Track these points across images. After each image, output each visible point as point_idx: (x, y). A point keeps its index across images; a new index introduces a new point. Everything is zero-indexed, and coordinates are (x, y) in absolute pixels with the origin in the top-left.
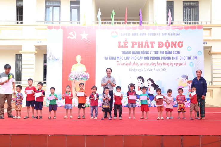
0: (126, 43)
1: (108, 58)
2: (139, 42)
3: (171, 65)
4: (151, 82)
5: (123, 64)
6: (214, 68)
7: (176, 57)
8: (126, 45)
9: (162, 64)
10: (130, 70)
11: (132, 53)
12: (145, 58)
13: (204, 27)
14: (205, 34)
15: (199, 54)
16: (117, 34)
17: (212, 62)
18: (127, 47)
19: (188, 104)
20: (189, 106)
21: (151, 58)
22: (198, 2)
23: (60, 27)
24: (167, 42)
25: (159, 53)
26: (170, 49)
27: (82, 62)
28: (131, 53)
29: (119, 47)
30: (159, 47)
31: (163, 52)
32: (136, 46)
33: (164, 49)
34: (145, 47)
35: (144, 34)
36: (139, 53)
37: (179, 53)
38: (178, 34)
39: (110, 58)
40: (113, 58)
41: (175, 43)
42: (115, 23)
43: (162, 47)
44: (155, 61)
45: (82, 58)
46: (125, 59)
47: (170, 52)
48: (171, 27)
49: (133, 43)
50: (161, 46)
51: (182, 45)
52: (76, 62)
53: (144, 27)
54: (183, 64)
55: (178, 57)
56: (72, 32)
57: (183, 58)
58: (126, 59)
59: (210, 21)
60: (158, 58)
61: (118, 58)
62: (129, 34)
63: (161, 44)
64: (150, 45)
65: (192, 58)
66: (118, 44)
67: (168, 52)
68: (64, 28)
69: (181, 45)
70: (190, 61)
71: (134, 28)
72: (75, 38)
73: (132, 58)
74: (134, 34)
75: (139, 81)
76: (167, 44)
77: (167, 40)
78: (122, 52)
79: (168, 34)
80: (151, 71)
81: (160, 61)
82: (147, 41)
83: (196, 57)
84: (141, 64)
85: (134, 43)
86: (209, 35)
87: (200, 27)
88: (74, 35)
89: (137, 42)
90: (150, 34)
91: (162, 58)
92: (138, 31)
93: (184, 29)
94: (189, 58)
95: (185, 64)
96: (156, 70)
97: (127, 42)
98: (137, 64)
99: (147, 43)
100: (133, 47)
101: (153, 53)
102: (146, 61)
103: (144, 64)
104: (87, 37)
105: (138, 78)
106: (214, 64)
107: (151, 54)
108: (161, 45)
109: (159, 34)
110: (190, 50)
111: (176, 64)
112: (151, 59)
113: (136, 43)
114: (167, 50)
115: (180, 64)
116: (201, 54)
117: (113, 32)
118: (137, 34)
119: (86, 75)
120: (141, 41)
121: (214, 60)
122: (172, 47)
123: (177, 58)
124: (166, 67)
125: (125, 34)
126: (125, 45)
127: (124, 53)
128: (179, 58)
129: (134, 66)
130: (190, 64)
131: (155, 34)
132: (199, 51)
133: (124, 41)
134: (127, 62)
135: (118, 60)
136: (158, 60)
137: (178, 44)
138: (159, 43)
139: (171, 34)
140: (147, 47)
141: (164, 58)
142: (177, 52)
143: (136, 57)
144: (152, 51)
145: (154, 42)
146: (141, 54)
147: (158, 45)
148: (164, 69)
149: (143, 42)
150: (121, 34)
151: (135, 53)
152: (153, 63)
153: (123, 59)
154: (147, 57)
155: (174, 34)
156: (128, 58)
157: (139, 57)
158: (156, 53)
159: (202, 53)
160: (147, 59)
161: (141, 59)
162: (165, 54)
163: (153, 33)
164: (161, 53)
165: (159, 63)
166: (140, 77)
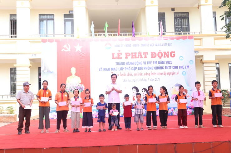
0: (119, 54)
1: (103, 69)
2: (132, 53)
3: (164, 74)
4: (145, 92)
5: (118, 75)
6: (206, 76)
7: (169, 67)
8: (120, 56)
9: (155, 74)
10: (124, 81)
11: (126, 63)
12: (138, 68)
13: (194, 37)
14: (196, 44)
15: (191, 63)
16: (111, 45)
17: (204, 71)
18: (121, 58)
21: (144, 68)
22: (188, 13)
23: (54, 40)
24: (160, 52)
25: (152, 63)
26: (163, 59)
27: (76, 74)
29: (113, 58)
30: (152, 57)
31: (156, 63)
32: (130, 57)
33: (157, 59)
34: (138, 58)
35: (137, 45)
36: (133, 63)
37: (171, 62)
38: (170, 45)
39: (104, 69)
40: (108, 69)
41: (167, 53)
42: (109, 35)
43: (155, 57)
44: (149, 71)
45: (76, 70)
46: (119, 70)
47: (163, 62)
48: (163, 38)
49: (126, 54)
50: (154, 56)
51: (174, 55)
52: (71, 75)
53: (137, 38)
54: (176, 73)
55: (171, 67)
56: (66, 45)
57: (176, 67)
58: (120, 69)
59: (200, 31)
60: (151, 68)
61: (112, 69)
62: (122, 46)
63: (154, 54)
64: (143, 56)
65: (184, 67)
66: (112, 55)
67: (161, 62)
68: (58, 41)
69: (173, 55)
70: (182, 70)
71: (127, 40)
72: (70, 50)
73: (125, 68)
74: (127, 46)
75: (134, 91)
76: (160, 54)
78: (116, 63)
79: (160, 45)
80: (145, 81)
81: (154, 71)
82: (140, 52)
83: (189, 66)
84: (135, 75)
85: (128, 54)
86: (200, 45)
87: (191, 38)
88: (69, 48)
89: (131, 53)
90: (143, 45)
91: (156, 68)
92: (131, 42)
93: (175, 40)
94: (182, 67)
95: (178, 73)
96: (149, 80)
97: (121, 54)
98: (131, 75)
99: (140, 53)
101: (146, 63)
102: (140, 71)
103: (138, 74)
104: (81, 49)
105: (133, 88)
106: (206, 72)
107: (144, 64)
109: (152, 45)
110: (182, 60)
111: (169, 74)
112: (145, 69)
113: (129, 54)
114: (160, 60)
115: (173, 74)
117: (106, 44)
118: (130, 46)
119: (81, 86)
120: (134, 52)
121: (205, 69)
123: (170, 67)
124: (160, 76)
125: (118, 46)
126: (119, 56)
127: (117, 64)
128: (172, 67)
129: (128, 76)
130: (183, 73)
131: (148, 45)
132: (191, 60)
133: (118, 52)
134: (121, 73)
135: (113, 71)
136: (151, 70)
137: (170, 54)
138: (152, 53)
139: (163, 45)
140: (141, 58)
141: (158, 68)
142: (169, 62)
143: (130, 68)
144: (145, 61)
145: (147, 52)
146: (135, 64)
147: (151, 55)
148: (158, 79)
149: (136, 53)
150: (115, 46)
151: (129, 64)
152: (146, 73)
153: (117, 70)
154: (141, 67)
155: (166, 44)
156: (122, 69)
157: (133, 68)
158: (149, 63)
159: (194, 62)
160: (141, 69)
161: (135, 70)
162: (159, 64)
163: (146, 44)
164: (154, 63)
165: (153, 73)
166: (135, 87)
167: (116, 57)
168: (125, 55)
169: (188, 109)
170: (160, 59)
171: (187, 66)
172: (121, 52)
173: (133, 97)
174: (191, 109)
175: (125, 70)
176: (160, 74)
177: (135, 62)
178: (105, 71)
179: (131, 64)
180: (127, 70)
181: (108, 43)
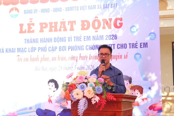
0: (30, 25)
1: (5, 51)
2: (51, 23)
5: (27, 60)
7: (111, 45)
8: (31, 28)
9: (87, 57)
10: (36, 69)
11: (41, 40)
12: (59, 49)
15: (152, 38)
16: (18, 11)
18: (33, 31)
24: (96, 20)
25: (82, 39)
28: (39, 40)
29: (21, 32)
30: (83, 29)
31: (88, 38)
32: (46, 30)
33: (91, 32)
34: (60, 30)
35: (59, 10)
36: (51, 40)
37: (115, 37)
39: (7, 51)
41: (109, 22)
43: (88, 28)
46: (29, 52)
47: (102, 37)
49: (41, 24)
50: (86, 27)
51: (121, 24)
54: (123, 57)
55: (114, 45)
57: (123, 46)
58: (30, 50)
60: (80, 48)
61: (19, 50)
62: (36, 11)
63: (86, 23)
64: (68, 27)
65: (139, 45)
66: (19, 27)
67: (97, 36)
69: (120, 23)
70: (135, 50)
71: (44, 1)
73: (39, 48)
74: (43, 11)
75: (51, 87)
76: (96, 23)
77: (96, 17)
78: (25, 39)
79: (97, 7)
81: (85, 53)
82: (64, 21)
83: (147, 43)
84: (54, 59)
85: (44, 25)
89: (48, 24)
90: (69, 9)
91: (88, 48)
92: (50, 5)
94: (134, 46)
95: (126, 57)
96: (77, 68)
97: (33, 24)
98: (47, 59)
99: (63, 23)
101: (73, 39)
102: (62, 54)
103: (59, 58)
105: (49, 82)
107: (69, 41)
108: (85, 25)
109: (83, 8)
113: (46, 24)
114: (95, 34)
115: (117, 57)
116: (155, 37)
117: (12, 9)
118: (47, 11)
120: (53, 21)
122: (104, 28)
125: (30, 12)
126: (29, 28)
127: (27, 41)
128: (116, 46)
129: (42, 62)
130: (135, 57)
131: (77, 8)
132: (152, 33)
133: (29, 23)
134: (32, 57)
135: (19, 54)
136: (81, 52)
137: (114, 23)
138: (83, 22)
139: (102, 7)
140: (64, 30)
142: (112, 36)
143: (45, 48)
144: (71, 37)
145: (75, 21)
146: (54, 42)
147: (82, 25)
148: (91, 66)
149: (57, 22)
150: (24, 12)
151: (45, 41)
152: (72, 56)
153: (26, 51)
154: (64, 47)
155: (108, 5)
156: (34, 50)
157: (51, 48)
158: (78, 40)
159: (157, 36)
160: (63, 50)
161: (54, 51)
162: (93, 40)
163: (74, 7)
164: (85, 39)
165: (83, 57)
166: (52, 81)
168: (40, 26)
170: (96, 31)
171: (144, 43)
173: (48, 97)
175: (38, 51)
176: (95, 58)
177: (54, 38)
178: (8, 52)
179: (48, 42)
180: (41, 51)
181: (14, 8)
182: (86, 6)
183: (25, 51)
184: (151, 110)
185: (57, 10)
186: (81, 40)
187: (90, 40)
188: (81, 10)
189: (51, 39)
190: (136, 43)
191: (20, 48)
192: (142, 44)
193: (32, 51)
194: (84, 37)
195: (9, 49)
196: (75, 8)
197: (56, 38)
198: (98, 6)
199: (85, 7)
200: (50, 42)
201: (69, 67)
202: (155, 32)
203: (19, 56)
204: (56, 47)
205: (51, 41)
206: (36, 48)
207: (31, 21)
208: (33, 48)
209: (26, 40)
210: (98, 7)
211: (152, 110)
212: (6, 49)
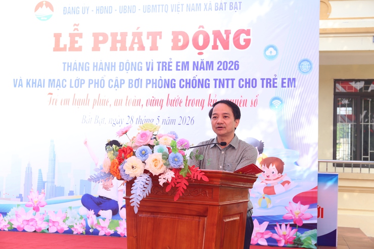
0: (75, 36)
1: (24, 83)
2: (114, 35)
3: (209, 104)
5: (66, 102)
7: (228, 80)
8: (77, 42)
9: (181, 102)
10: (84, 120)
11: (94, 66)
12: (129, 83)
15: (304, 70)
16: (52, 9)
18: (80, 49)
19: (259, 236)
20: (265, 243)
21: (149, 81)
24: (201, 32)
25: (174, 67)
26: (209, 54)
28: (91, 67)
29: (57, 48)
30: (175, 47)
31: (185, 66)
32: (105, 47)
34: (132, 49)
35: (132, 10)
36: (115, 66)
37: (236, 65)
38: (235, 6)
39: (28, 83)
40: (39, 84)
41: (225, 36)
43: (184, 46)
44: (161, 93)
46: (71, 87)
47: (210, 65)
49: (96, 36)
50: (180, 44)
51: (248, 42)
54: (249, 103)
55: (233, 80)
57: (250, 83)
58: (73, 85)
60: (169, 84)
61: (52, 83)
62: (85, 10)
63: (180, 37)
64: (147, 43)
65: (279, 83)
67: (202, 62)
69: (245, 40)
70: (271, 92)
73: (91, 82)
74: (100, 10)
76: (201, 38)
77: (200, 27)
78: (64, 63)
79: (203, 7)
81: (177, 93)
82: (139, 31)
84: (118, 103)
85: (101, 38)
89: (109, 35)
90: (148, 9)
91: (183, 83)
94: (269, 83)
95: (254, 104)
96: (161, 121)
97: (80, 35)
98: (105, 102)
99: (137, 35)
100: (96, 48)
101: (156, 66)
103: (128, 102)
105: (107, 145)
107: (148, 69)
108: (180, 41)
109: (176, 8)
110: (272, 58)
112: (150, 86)
113: (105, 36)
114: (198, 59)
116: (311, 69)
117: (40, 5)
118: (108, 10)
120: (119, 31)
123: (230, 82)
124: (194, 111)
125: (74, 11)
126: (73, 42)
127: (68, 66)
128: (236, 83)
129: (96, 106)
130: (271, 104)
131: (165, 8)
132: (304, 60)
133: (72, 32)
134: (77, 97)
135: (52, 90)
136: (170, 90)
137: (234, 38)
138: (175, 34)
139: (213, 8)
140: (139, 49)
141: (189, 84)
142: (229, 63)
143: (102, 81)
144: (151, 61)
145: (161, 32)
146: (120, 70)
147: (173, 41)
148: (188, 119)
149: (127, 33)
150: (64, 10)
151: (102, 69)
152: (153, 99)
153: (66, 85)
154: (138, 80)
155: (224, 5)
156: (81, 84)
157: (112, 81)
158: (164, 68)
159: (313, 66)
160: (137, 86)
161: (118, 87)
162: (194, 70)
163: (159, 5)
164: (179, 68)
165: (174, 100)
166: (114, 143)
167: (65, 46)
168: (93, 38)
169: (283, 226)
170: (200, 54)
171: (289, 79)
172: (79, 32)
174: (293, 226)
175: (89, 87)
176: (195, 103)
177: (120, 63)
178: (30, 87)
179: (109, 70)
180: (95, 87)
181: (44, 3)
182: (182, 5)
183: (64, 86)
184: (297, 203)
185: (127, 9)
186: (170, 68)
187: (188, 70)
188: (172, 11)
189: (113, 65)
190: (274, 77)
191: (54, 80)
192: (284, 81)
193: (77, 86)
194: (177, 63)
195: (33, 80)
196: (161, 7)
197: (123, 63)
198: (206, 6)
199: (180, 6)
200: (112, 70)
201: (146, 118)
202: (311, 60)
203: (51, 94)
204: (124, 80)
205: (113, 68)
206: (84, 80)
207: (77, 30)
208: (78, 80)
209: (66, 65)
210: (206, 8)
211: (299, 203)
212: (27, 80)
